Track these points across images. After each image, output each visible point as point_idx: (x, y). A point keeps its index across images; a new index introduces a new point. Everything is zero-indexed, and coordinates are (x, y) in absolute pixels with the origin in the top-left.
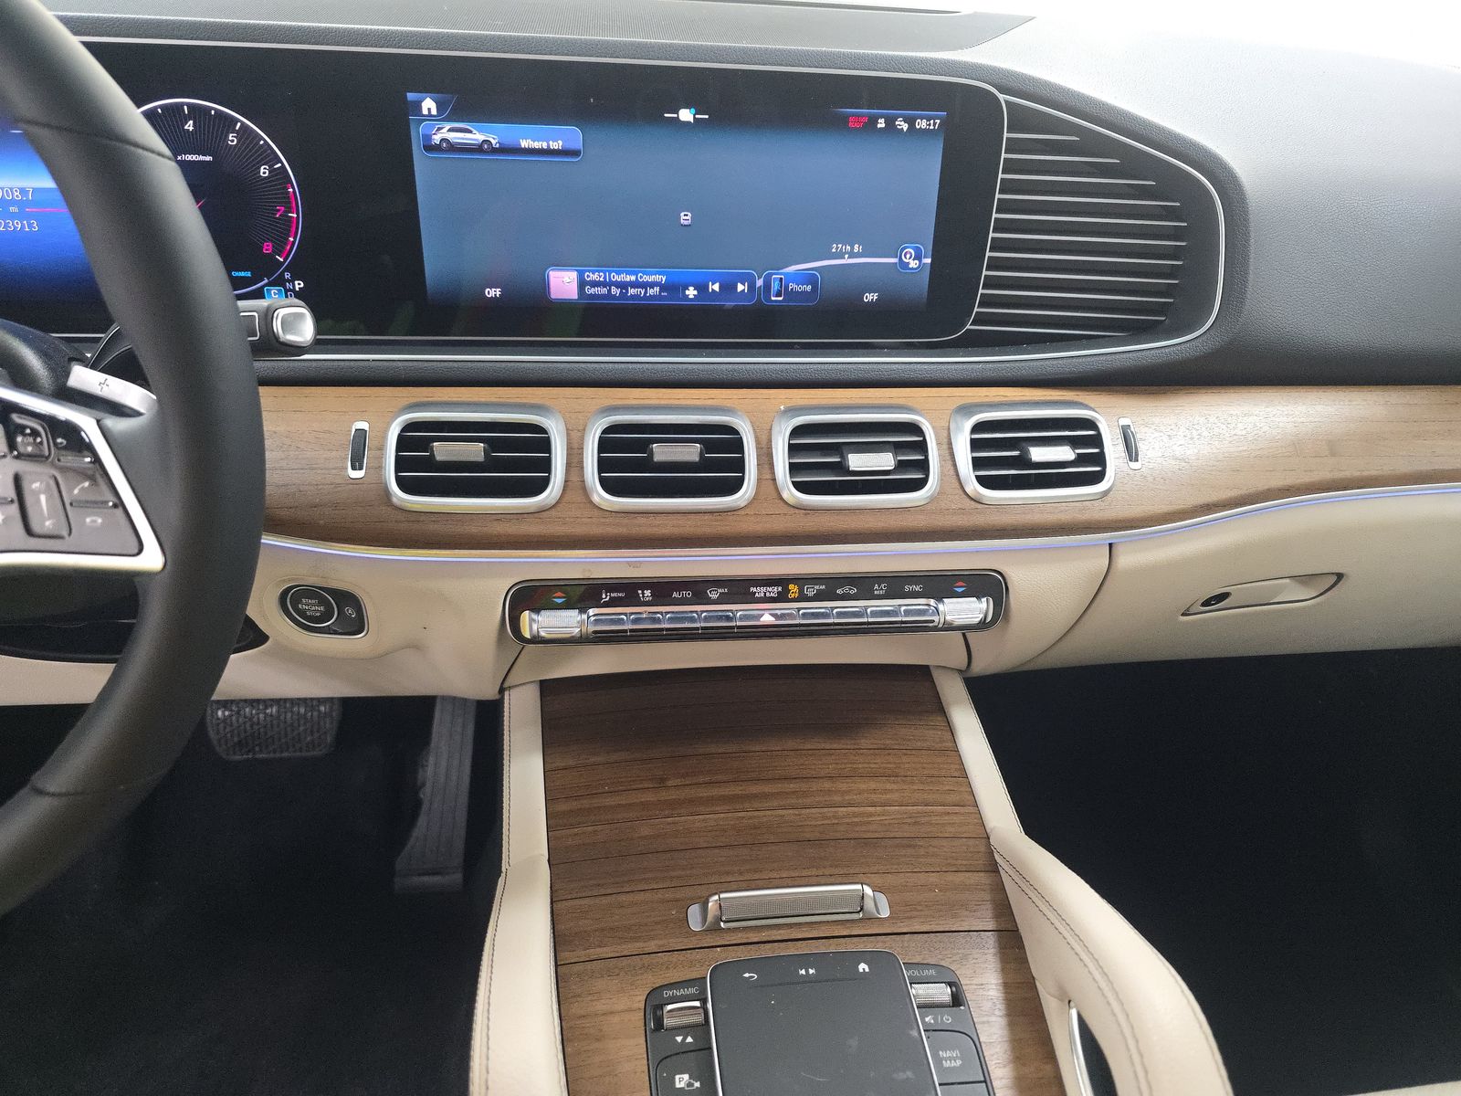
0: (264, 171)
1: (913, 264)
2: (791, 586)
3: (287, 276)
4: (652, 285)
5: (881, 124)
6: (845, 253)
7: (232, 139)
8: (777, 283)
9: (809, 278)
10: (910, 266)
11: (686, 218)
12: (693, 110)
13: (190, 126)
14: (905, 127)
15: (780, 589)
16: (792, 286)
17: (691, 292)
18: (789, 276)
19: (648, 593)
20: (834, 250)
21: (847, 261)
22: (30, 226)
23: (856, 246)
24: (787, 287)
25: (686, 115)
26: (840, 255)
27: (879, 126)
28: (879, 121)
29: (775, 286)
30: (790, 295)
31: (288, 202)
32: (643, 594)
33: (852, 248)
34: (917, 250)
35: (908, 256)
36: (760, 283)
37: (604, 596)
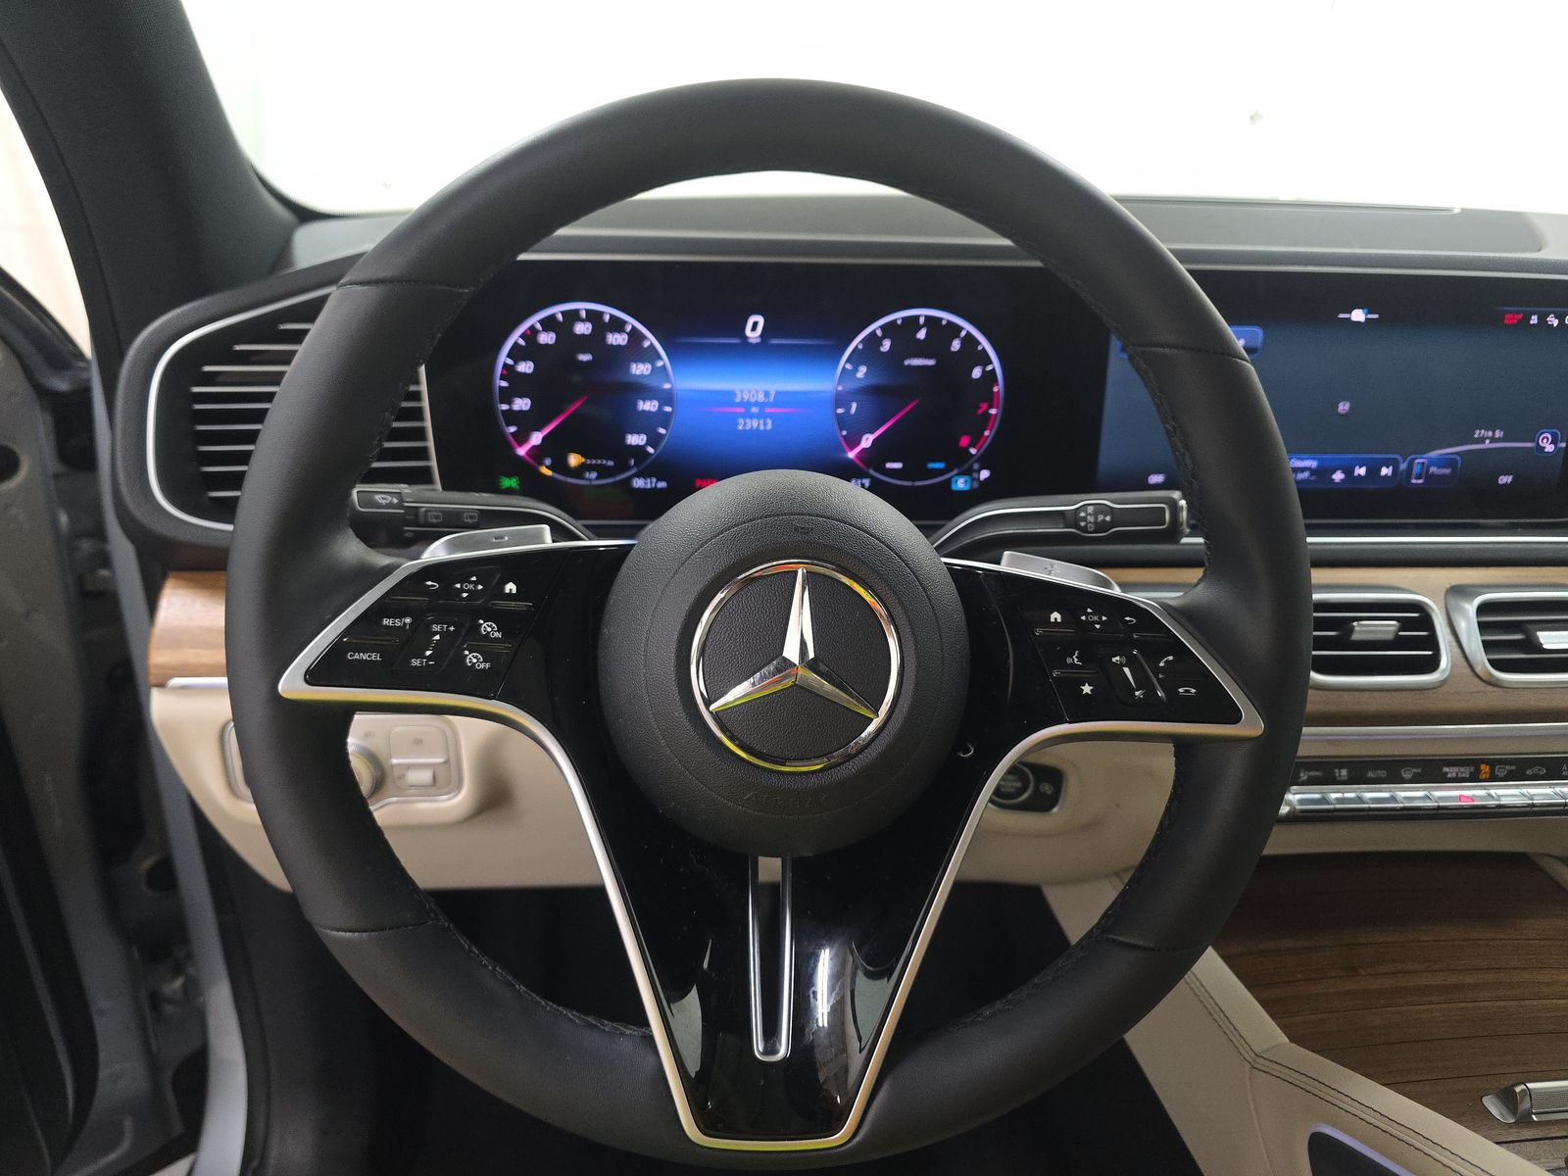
0: (977, 373)
1: (1550, 448)
2: (1483, 767)
3: (976, 466)
4: (1303, 470)
5: (1534, 320)
6: (1487, 438)
7: (956, 345)
8: (1419, 467)
9: (1448, 462)
10: (1546, 450)
11: (1344, 407)
12: (1366, 311)
13: (922, 334)
14: (1556, 323)
15: (1472, 769)
16: (1433, 469)
17: (1338, 476)
18: (1432, 463)
19: (1344, 772)
20: (1476, 436)
21: (1487, 444)
22: (765, 424)
23: (1497, 432)
24: (1428, 470)
25: (1358, 315)
26: (1482, 440)
27: (1531, 322)
28: (1533, 317)
29: (1416, 469)
30: (1430, 477)
31: (991, 400)
32: (1340, 772)
33: (1494, 434)
34: (1554, 436)
35: (1545, 441)
36: (1403, 466)
37: (1302, 775)
